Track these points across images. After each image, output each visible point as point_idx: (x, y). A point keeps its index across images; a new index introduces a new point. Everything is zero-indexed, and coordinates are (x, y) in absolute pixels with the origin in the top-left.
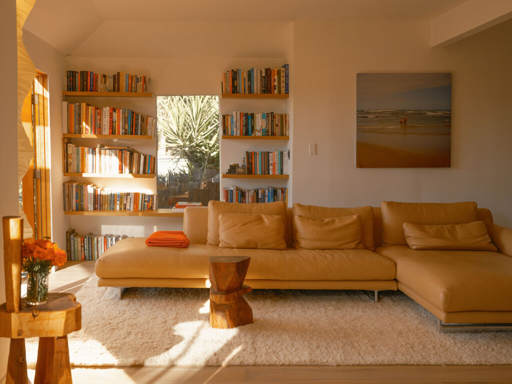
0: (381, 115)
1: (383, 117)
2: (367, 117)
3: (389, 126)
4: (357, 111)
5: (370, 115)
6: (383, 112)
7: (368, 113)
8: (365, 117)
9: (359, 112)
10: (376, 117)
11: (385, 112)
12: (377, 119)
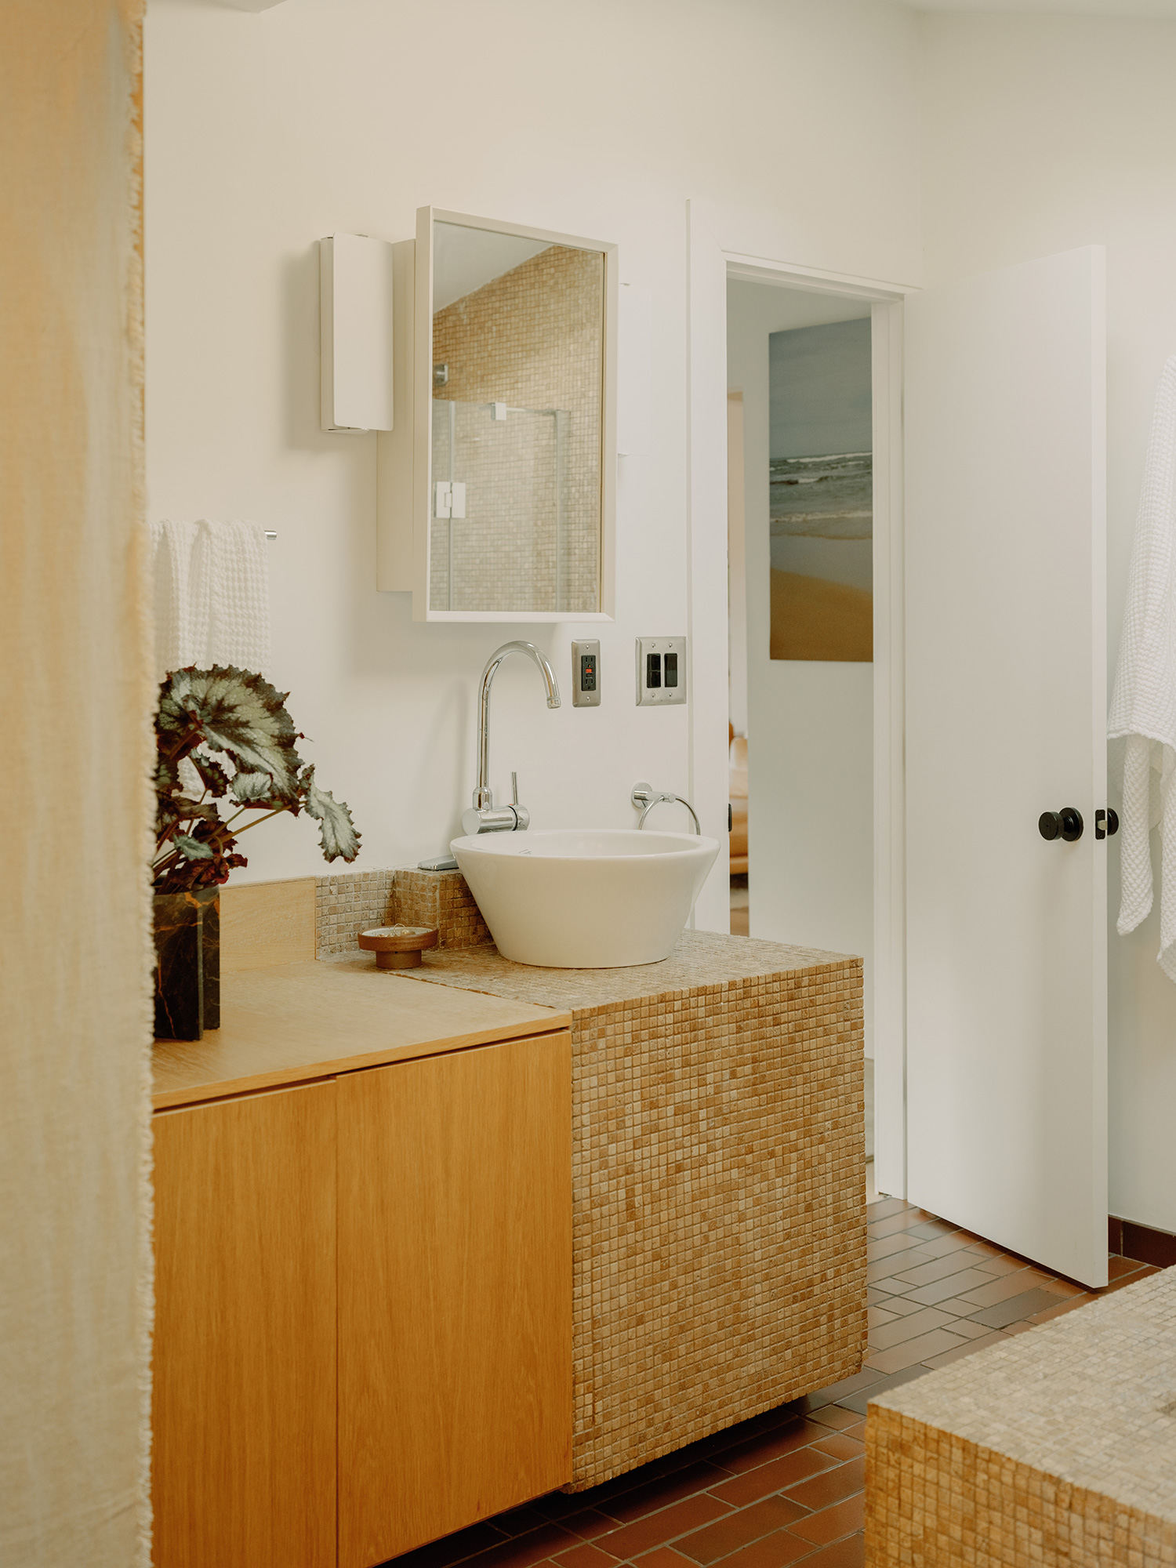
0: (834, 473)
1: (839, 478)
2: (796, 483)
3: (856, 509)
4: (772, 463)
5: (805, 474)
6: (838, 462)
7: (800, 467)
8: (790, 483)
9: (778, 465)
10: (821, 479)
11: (845, 460)
12: (823, 486)
